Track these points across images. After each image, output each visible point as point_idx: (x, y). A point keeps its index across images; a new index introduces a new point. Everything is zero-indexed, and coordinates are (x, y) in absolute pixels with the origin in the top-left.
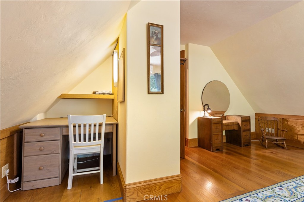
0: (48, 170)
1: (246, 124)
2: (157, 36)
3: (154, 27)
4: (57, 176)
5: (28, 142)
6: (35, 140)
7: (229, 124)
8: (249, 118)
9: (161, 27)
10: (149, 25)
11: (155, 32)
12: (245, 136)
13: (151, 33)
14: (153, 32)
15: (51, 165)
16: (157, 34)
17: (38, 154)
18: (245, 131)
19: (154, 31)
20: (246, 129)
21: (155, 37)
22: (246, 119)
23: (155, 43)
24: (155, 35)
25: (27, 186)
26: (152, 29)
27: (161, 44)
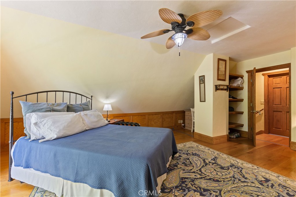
6: (187, 115)
16: (203, 79)
17: (187, 119)
23: (202, 83)
25: (186, 128)
26: (201, 78)
27: (204, 83)
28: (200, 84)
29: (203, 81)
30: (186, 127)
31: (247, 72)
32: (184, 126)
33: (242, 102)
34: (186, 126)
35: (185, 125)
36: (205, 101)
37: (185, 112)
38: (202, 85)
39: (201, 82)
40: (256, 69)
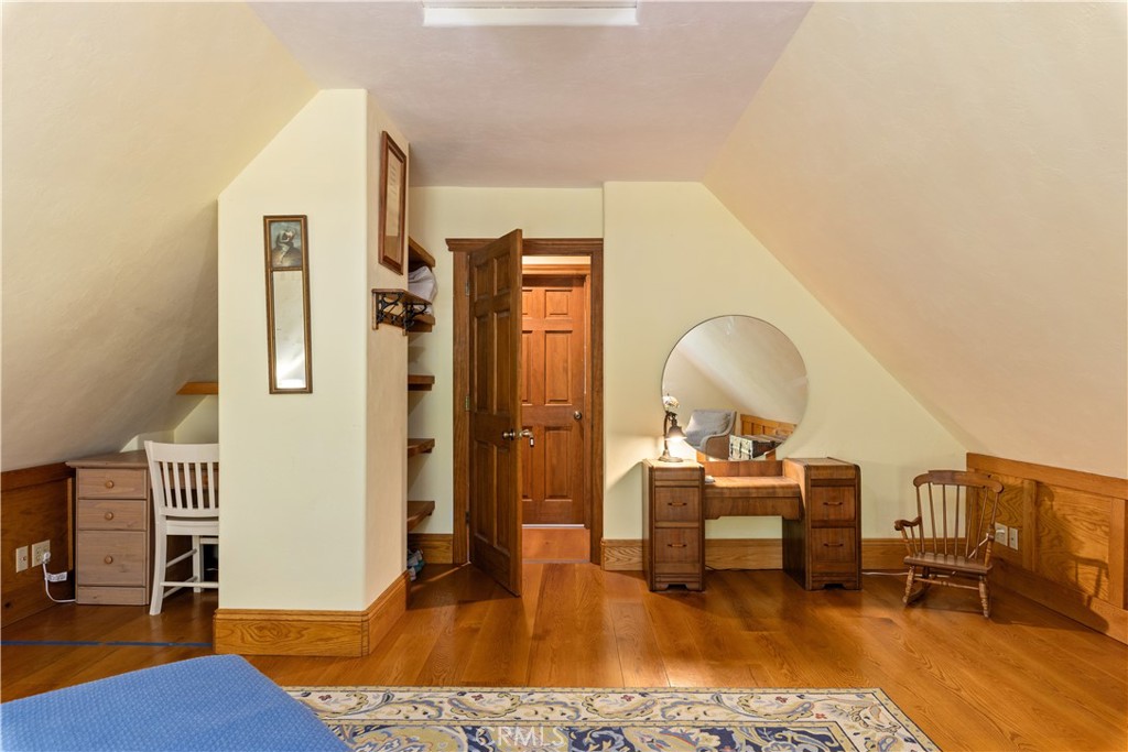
0: (123, 566)
1: (834, 499)
2: (290, 244)
3: (283, 224)
4: (140, 583)
5: (84, 499)
6: (96, 495)
7: (748, 493)
8: (853, 472)
9: (302, 220)
10: (270, 221)
11: (285, 236)
12: (826, 545)
13: (274, 238)
14: (278, 237)
15: (127, 556)
16: (292, 238)
17: (99, 527)
18: (825, 524)
19: (282, 232)
20: (832, 517)
21: (285, 248)
22: (835, 477)
23: (287, 263)
24: (286, 243)
25: (83, 596)
26: (277, 230)
27: (302, 263)
28: (270, 268)
29: (292, 250)
30: (79, 591)
31: (453, 244)
32: (68, 588)
33: (428, 392)
34: (80, 579)
35: (72, 576)
36: (311, 392)
37: (72, 472)
38: (288, 282)
39: (280, 256)
40: (524, 237)
